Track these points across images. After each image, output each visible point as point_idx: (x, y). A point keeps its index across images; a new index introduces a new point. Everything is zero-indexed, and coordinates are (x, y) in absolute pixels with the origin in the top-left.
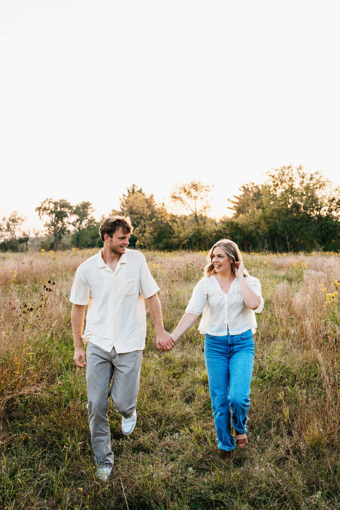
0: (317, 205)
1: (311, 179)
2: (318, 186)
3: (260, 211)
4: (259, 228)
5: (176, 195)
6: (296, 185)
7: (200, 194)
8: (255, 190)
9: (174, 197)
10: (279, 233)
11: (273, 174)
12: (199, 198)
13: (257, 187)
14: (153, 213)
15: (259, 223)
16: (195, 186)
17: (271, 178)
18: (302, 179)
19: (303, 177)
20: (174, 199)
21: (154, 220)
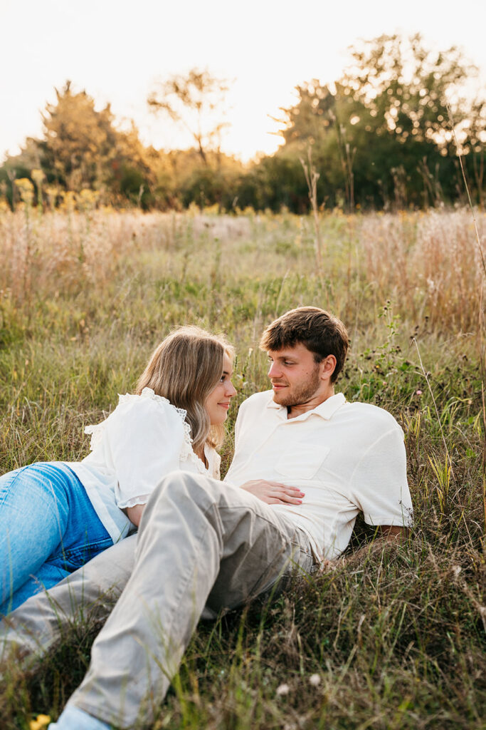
0: (447, 119)
1: (439, 62)
2: (452, 77)
3: (332, 133)
4: (329, 168)
5: (158, 99)
6: (407, 78)
7: (208, 97)
8: (322, 95)
9: (154, 103)
10: (369, 177)
11: (359, 51)
12: (205, 106)
13: (325, 89)
14: (111, 139)
15: (329, 158)
16: (197, 79)
17: (355, 61)
18: (418, 63)
19: (422, 59)
20: (154, 107)
21: (112, 154)
